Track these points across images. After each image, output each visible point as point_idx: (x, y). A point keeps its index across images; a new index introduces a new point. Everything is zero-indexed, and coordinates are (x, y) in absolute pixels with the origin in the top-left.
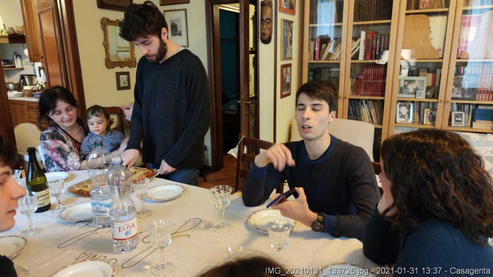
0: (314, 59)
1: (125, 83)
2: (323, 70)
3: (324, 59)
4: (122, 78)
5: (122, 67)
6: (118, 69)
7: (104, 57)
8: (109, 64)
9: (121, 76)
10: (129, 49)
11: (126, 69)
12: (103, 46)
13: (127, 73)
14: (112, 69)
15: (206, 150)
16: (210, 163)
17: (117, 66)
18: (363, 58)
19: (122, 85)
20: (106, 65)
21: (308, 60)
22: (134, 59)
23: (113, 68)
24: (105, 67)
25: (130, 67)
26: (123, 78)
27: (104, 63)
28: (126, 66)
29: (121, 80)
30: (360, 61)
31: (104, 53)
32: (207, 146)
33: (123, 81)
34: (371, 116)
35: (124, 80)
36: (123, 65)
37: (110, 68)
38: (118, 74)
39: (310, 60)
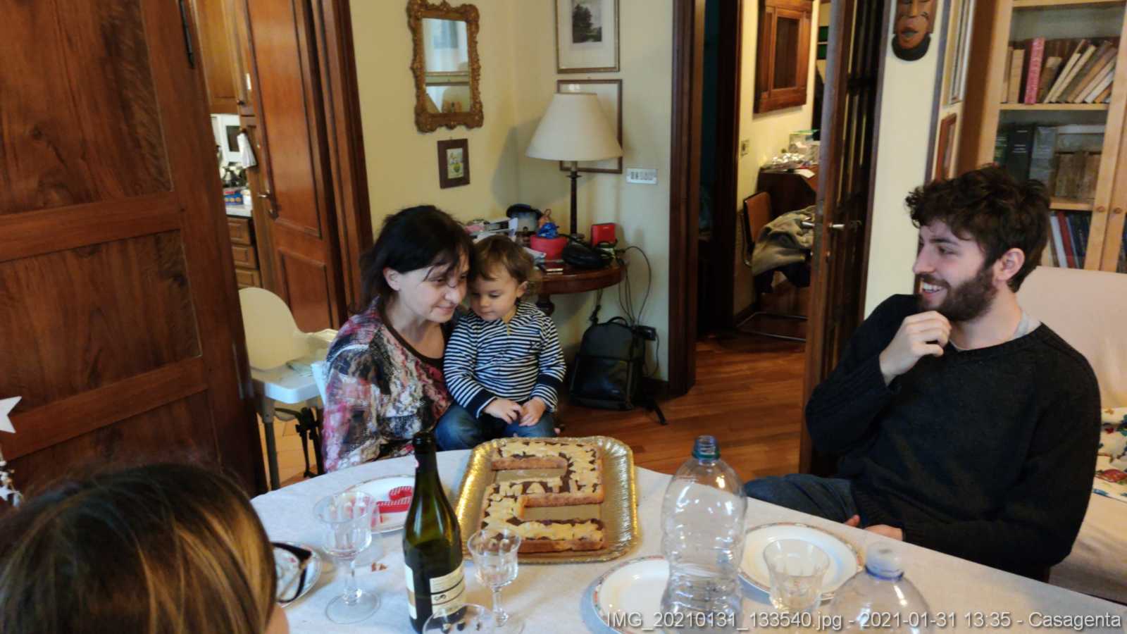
0: (1021, 100)
1: (457, 170)
2: (1043, 131)
3: (1054, 100)
4: (452, 154)
5: (451, 127)
6: (443, 134)
7: (413, 102)
8: (426, 119)
9: (450, 152)
10: (466, 79)
11: (459, 133)
12: (410, 74)
13: (462, 144)
14: (429, 135)
15: (654, 339)
16: (664, 374)
17: (441, 126)
19: (452, 174)
20: (418, 123)
21: (1002, 103)
22: (478, 106)
23: (432, 130)
24: (415, 128)
25: (470, 126)
26: (454, 154)
27: (411, 117)
28: (459, 124)
29: (450, 161)
31: (413, 91)
32: (657, 331)
33: (453, 163)
35: (455, 162)
36: (454, 121)
37: (426, 132)
38: (443, 146)
39: (1006, 103)
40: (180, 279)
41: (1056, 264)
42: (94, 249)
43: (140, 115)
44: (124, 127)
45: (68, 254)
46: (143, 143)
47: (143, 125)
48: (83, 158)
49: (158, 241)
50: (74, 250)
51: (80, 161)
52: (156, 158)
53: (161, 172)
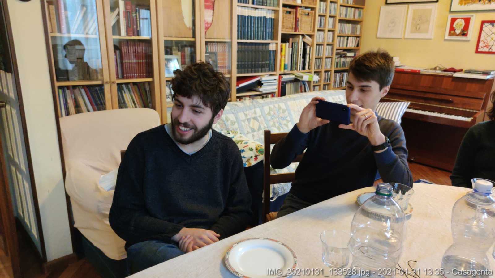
0: (59, 31)
18: (126, 33)
30: (123, 36)
34: (134, 102)
39: (52, 32)
41: (88, 111)
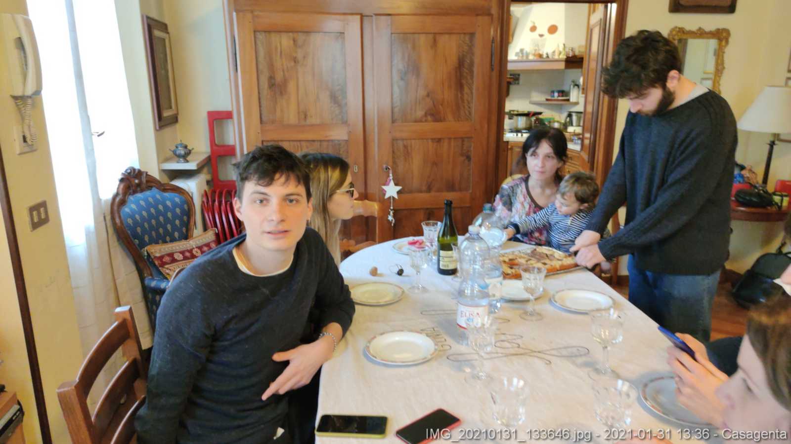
40: (468, 158)
42: (439, 140)
43: (466, 90)
44: (460, 95)
45: (430, 141)
46: (466, 101)
47: (467, 94)
48: (442, 105)
49: (463, 141)
50: (433, 139)
51: (440, 107)
52: (469, 107)
53: (470, 113)
